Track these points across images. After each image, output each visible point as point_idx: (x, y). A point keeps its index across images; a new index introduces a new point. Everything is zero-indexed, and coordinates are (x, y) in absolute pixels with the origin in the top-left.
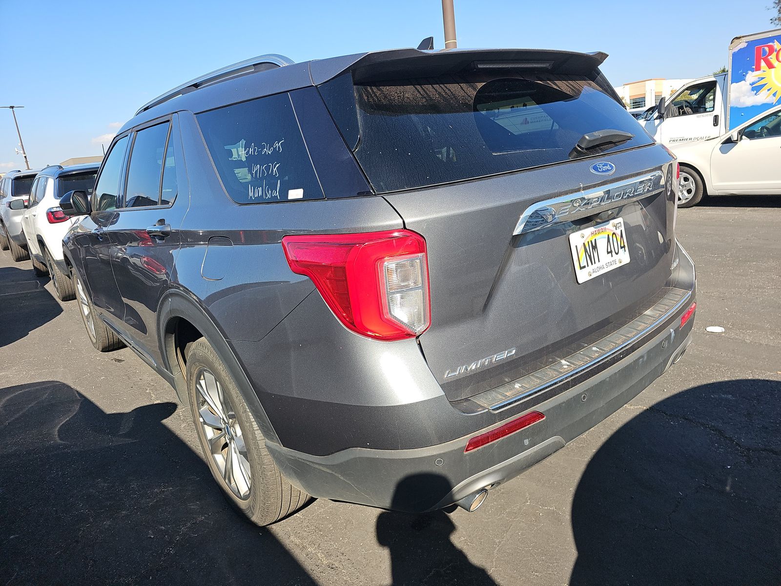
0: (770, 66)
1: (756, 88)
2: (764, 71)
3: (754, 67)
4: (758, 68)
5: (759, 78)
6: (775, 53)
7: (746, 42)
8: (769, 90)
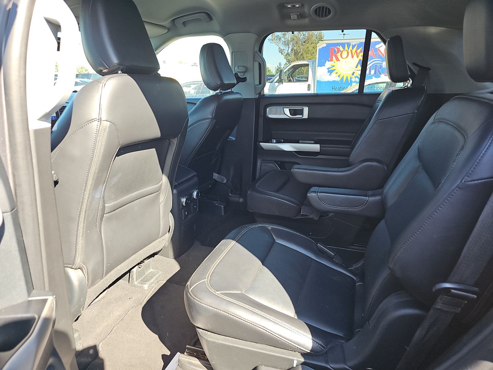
0: (338, 60)
1: (330, 72)
2: (334, 62)
3: (330, 59)
4: (332, 60)
5: (332, 66)
6: (340, 53)
7: (326, 44)
8: (336, 73)
